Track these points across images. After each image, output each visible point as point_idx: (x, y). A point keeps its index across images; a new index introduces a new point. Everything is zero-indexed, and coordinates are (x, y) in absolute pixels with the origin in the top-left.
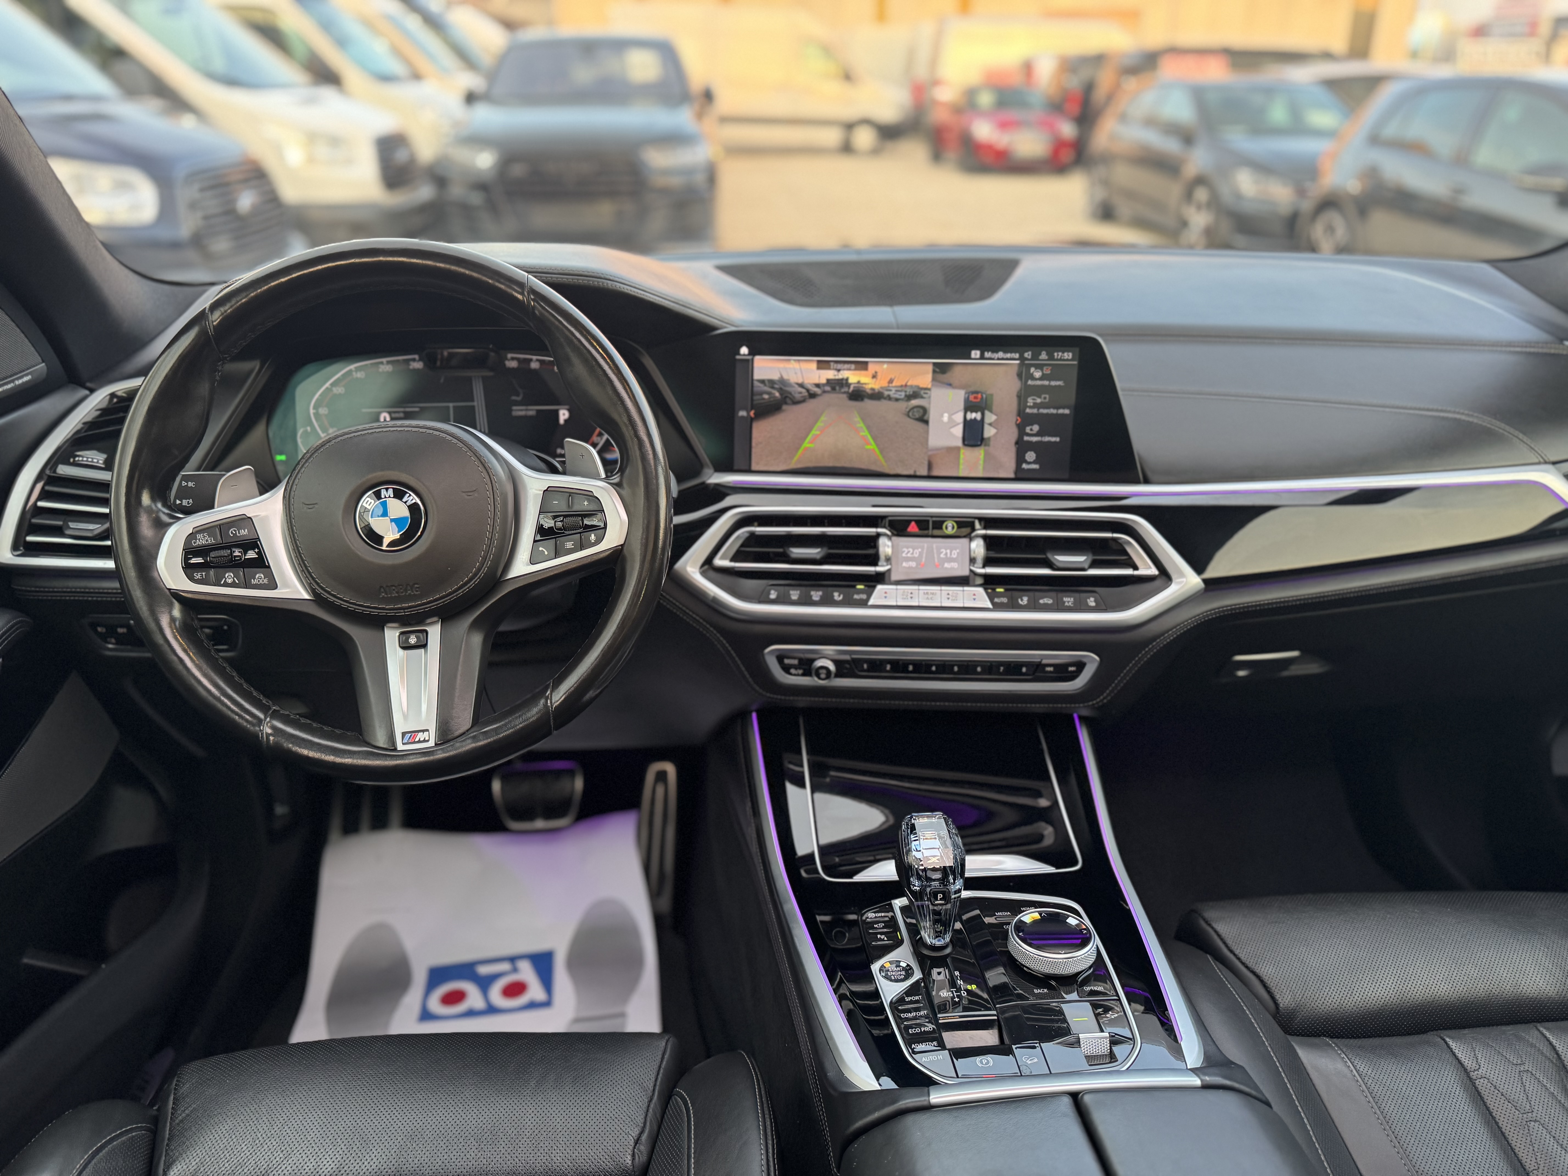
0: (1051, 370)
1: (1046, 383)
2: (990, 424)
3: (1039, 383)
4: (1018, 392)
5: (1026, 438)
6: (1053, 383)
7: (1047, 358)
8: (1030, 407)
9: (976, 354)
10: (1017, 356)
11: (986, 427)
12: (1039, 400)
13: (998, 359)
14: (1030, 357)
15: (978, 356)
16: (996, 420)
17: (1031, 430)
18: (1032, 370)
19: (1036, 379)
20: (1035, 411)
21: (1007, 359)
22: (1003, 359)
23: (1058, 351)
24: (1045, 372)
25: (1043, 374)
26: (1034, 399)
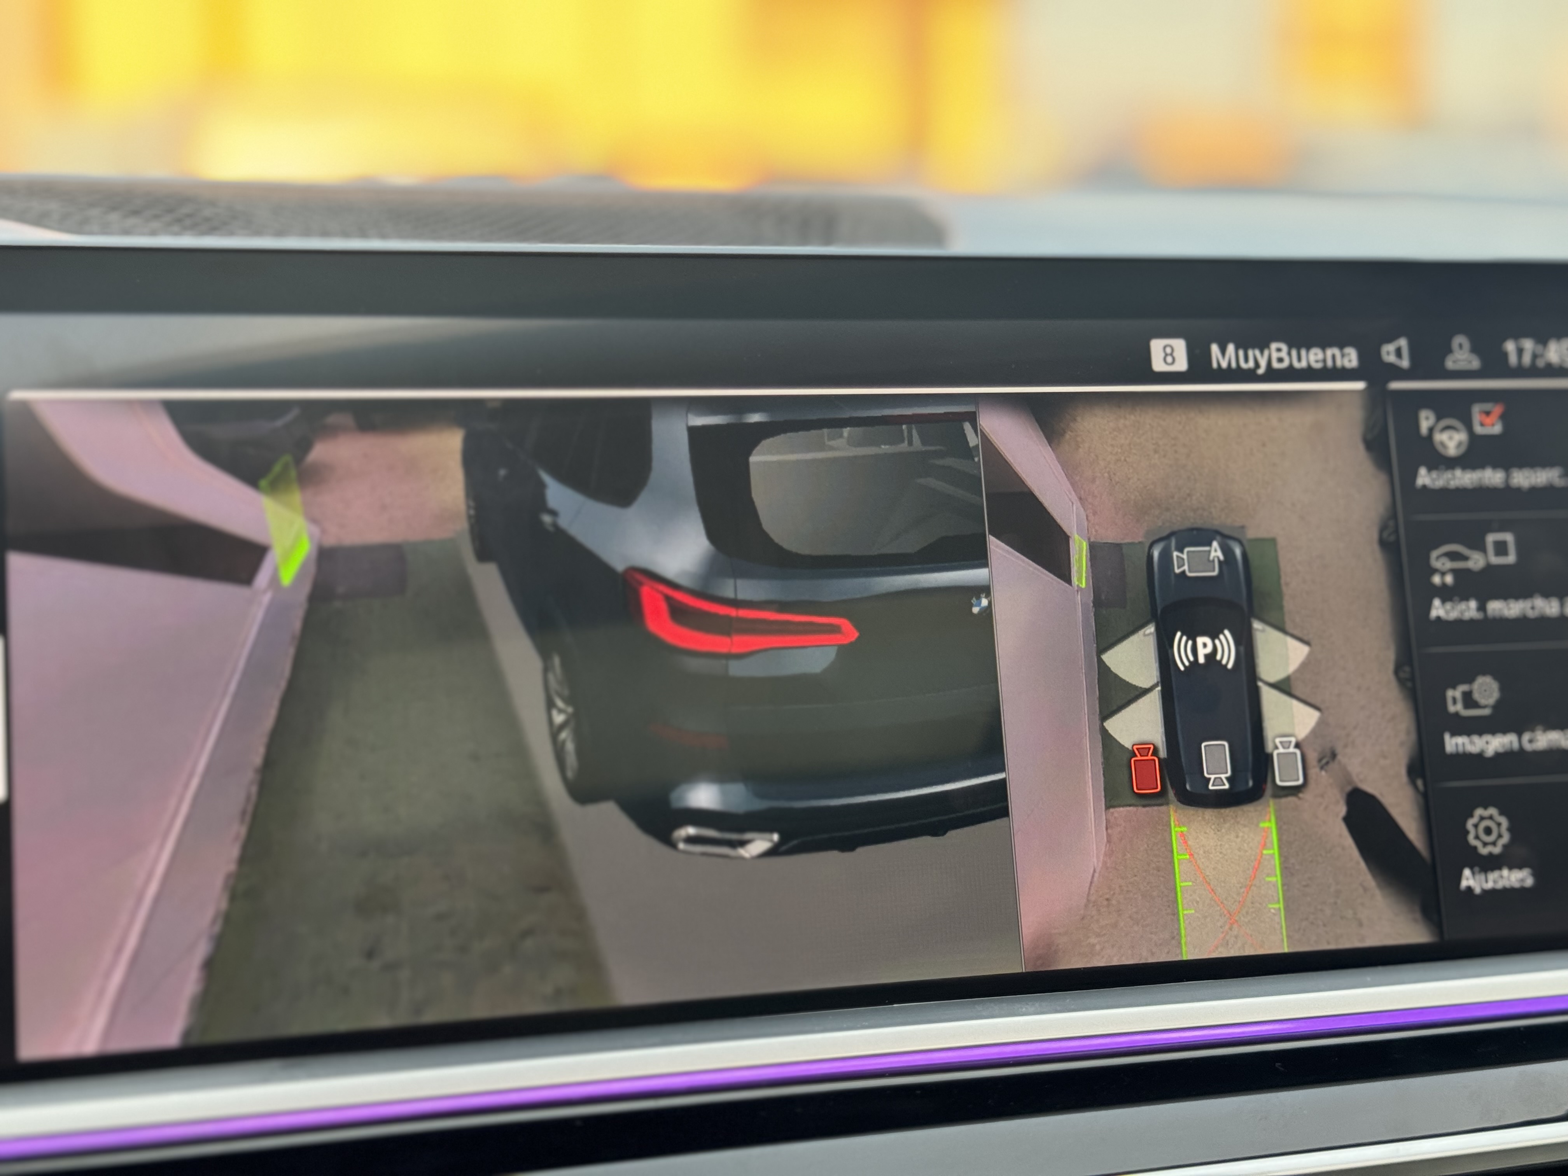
0: (1503, 417)
1: (1493, 477)
2: (1284, 687)
3: (1463, 478)
4: (1383, 529)
5: (1453, 743)
6: (1523, 478)
7: (1475, 364)
8: (1447, 594)
9: (1170, 355)
10: (1350, 358)
11: (1270, 699)
12: (1476, 561)
13: (1272, 375)
14: (1405, 363)
15: (1181, 365)
16: (1304, 666)
17: (1469, 700)
18: (1426, 420)
19: (1451, 463)
20: (1469, 609)
21: (1309, 374)
22: (1291, 374)
23: (1517, 336)
24: (1478, 429)
25: (1474, 439)
26: (1454, 556)
